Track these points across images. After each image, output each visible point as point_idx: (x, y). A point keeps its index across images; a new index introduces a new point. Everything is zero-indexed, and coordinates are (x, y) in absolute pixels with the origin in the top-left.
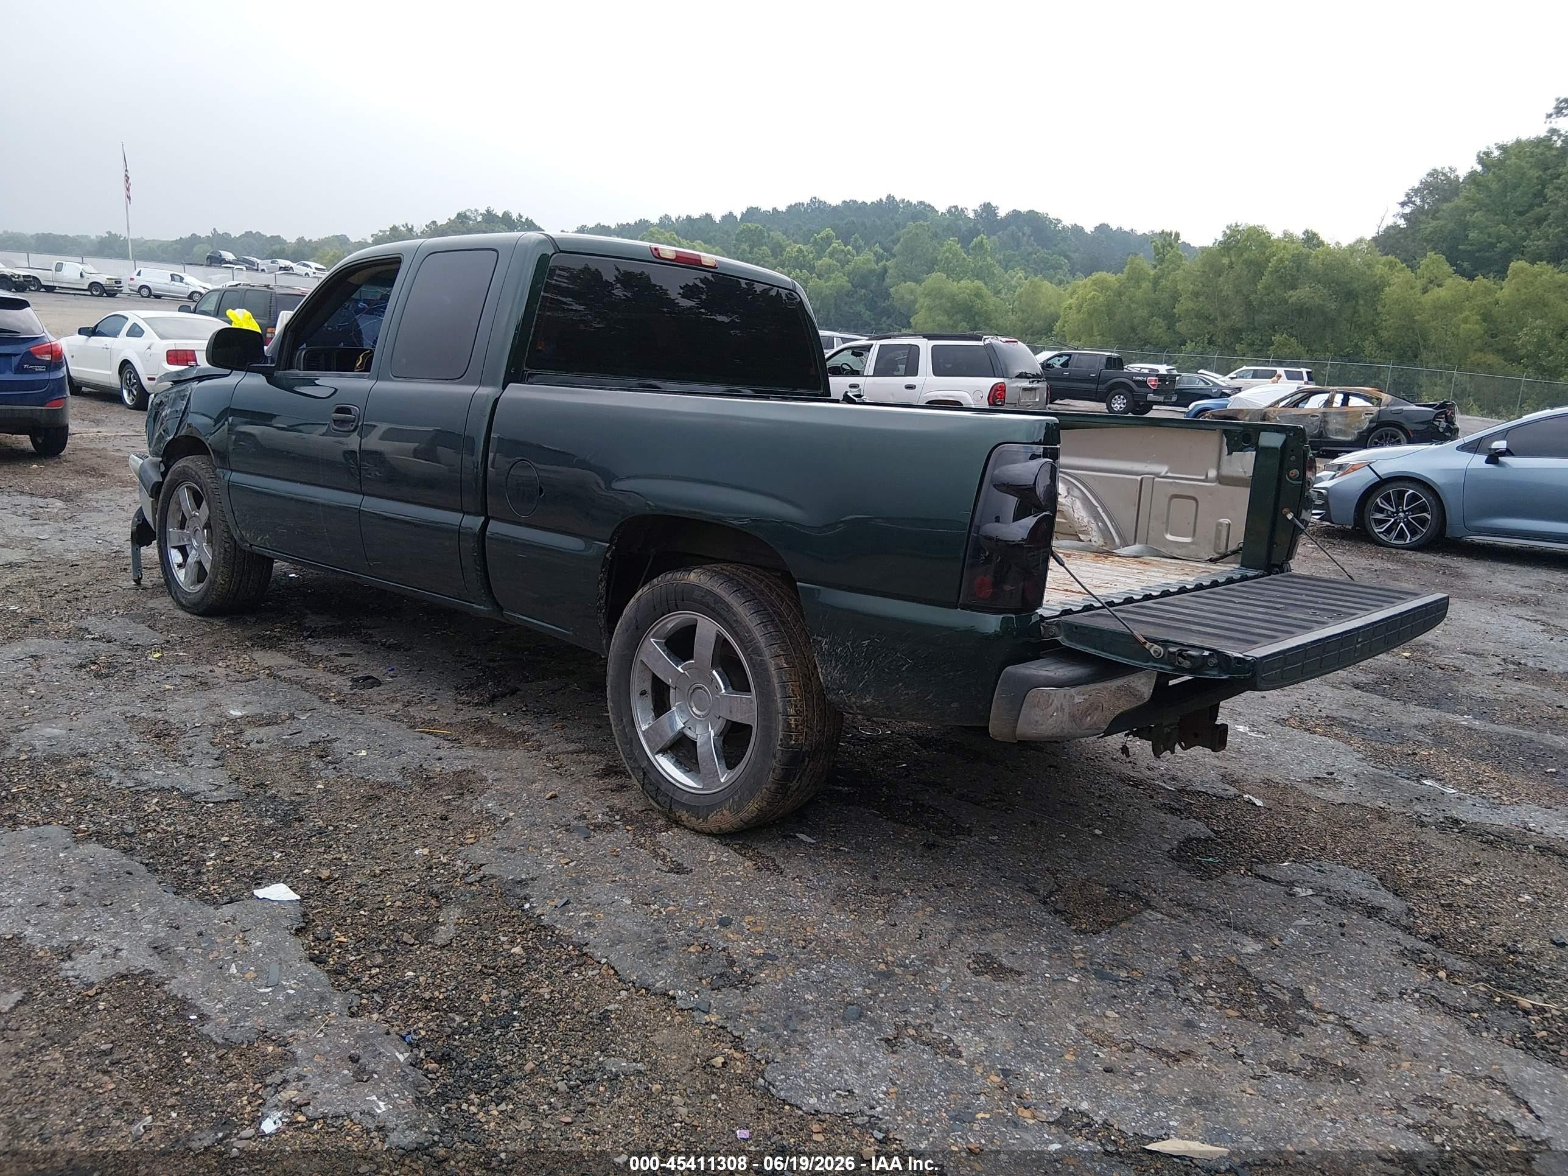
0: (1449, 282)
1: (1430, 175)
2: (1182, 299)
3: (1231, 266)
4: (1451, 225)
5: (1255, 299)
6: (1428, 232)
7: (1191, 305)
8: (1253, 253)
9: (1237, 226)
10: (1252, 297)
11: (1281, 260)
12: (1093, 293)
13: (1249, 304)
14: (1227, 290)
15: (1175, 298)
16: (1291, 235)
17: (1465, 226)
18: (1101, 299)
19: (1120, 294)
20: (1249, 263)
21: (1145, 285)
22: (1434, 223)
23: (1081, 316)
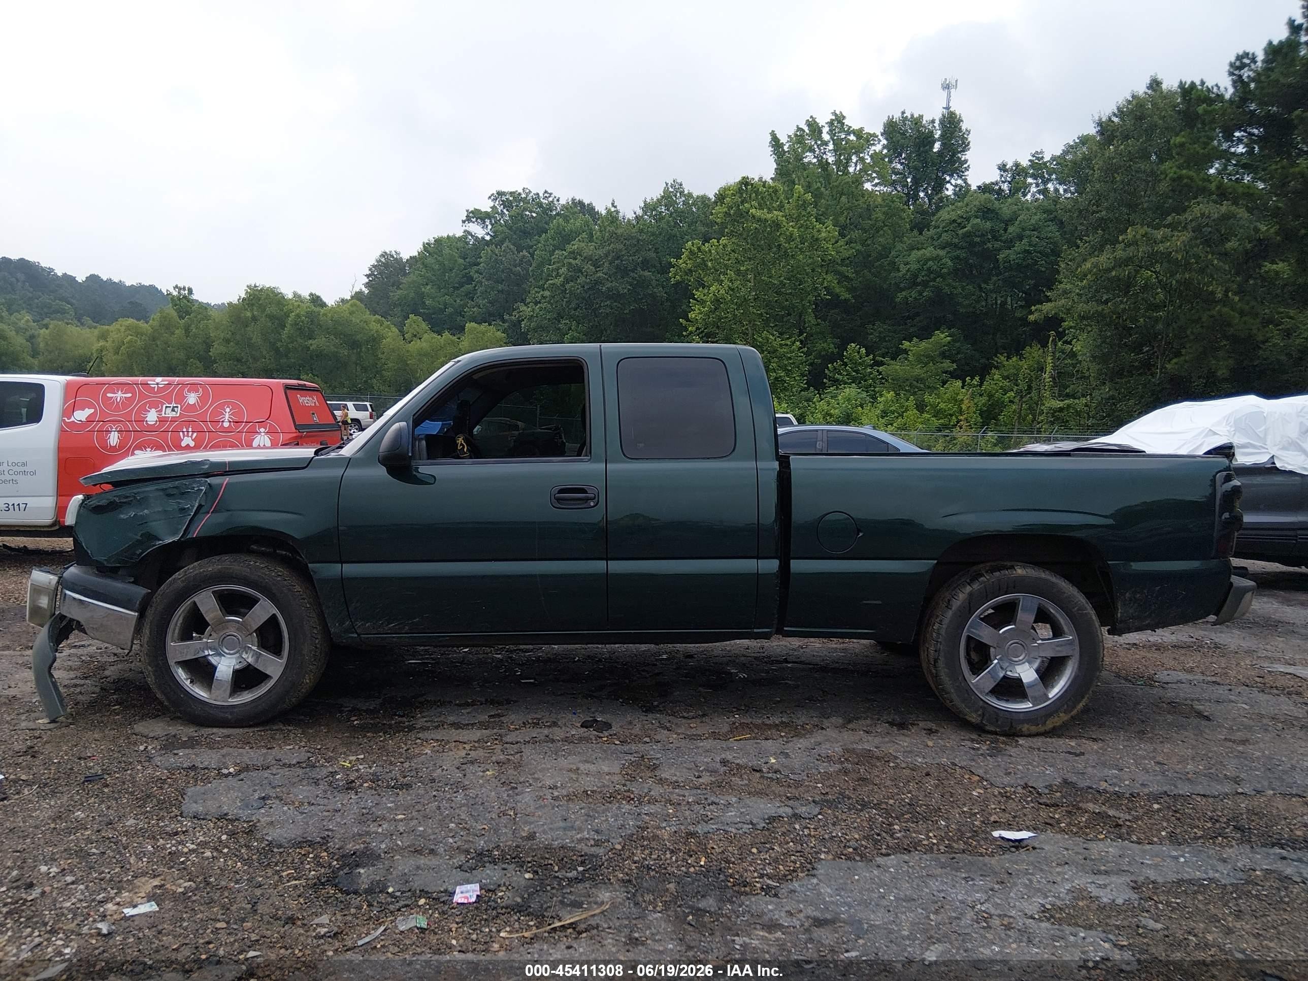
0: (426, 336)
1: (382, 256)
2: (216, 345)
3: (254, 319)
4: (412, 295)
5: (282, 346)
6: (396, 298)
7: (223, 349)
8: (272, 309)
9: (255, 286)
10: (279, 344)
11: (298, 316)
12: (130, 337)
13: (277, 350)
14: (257, 339)
15: (208, 345)
16: (300, 296)
17: (422, 296)
18: (139, 343)
19: (154, 339)
20: (271, 317)
21: (179, 332)
22: (399, 292)
23: (119, 357)
